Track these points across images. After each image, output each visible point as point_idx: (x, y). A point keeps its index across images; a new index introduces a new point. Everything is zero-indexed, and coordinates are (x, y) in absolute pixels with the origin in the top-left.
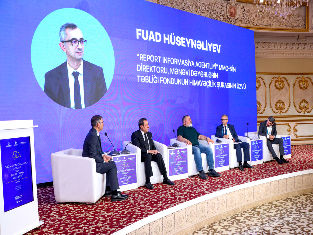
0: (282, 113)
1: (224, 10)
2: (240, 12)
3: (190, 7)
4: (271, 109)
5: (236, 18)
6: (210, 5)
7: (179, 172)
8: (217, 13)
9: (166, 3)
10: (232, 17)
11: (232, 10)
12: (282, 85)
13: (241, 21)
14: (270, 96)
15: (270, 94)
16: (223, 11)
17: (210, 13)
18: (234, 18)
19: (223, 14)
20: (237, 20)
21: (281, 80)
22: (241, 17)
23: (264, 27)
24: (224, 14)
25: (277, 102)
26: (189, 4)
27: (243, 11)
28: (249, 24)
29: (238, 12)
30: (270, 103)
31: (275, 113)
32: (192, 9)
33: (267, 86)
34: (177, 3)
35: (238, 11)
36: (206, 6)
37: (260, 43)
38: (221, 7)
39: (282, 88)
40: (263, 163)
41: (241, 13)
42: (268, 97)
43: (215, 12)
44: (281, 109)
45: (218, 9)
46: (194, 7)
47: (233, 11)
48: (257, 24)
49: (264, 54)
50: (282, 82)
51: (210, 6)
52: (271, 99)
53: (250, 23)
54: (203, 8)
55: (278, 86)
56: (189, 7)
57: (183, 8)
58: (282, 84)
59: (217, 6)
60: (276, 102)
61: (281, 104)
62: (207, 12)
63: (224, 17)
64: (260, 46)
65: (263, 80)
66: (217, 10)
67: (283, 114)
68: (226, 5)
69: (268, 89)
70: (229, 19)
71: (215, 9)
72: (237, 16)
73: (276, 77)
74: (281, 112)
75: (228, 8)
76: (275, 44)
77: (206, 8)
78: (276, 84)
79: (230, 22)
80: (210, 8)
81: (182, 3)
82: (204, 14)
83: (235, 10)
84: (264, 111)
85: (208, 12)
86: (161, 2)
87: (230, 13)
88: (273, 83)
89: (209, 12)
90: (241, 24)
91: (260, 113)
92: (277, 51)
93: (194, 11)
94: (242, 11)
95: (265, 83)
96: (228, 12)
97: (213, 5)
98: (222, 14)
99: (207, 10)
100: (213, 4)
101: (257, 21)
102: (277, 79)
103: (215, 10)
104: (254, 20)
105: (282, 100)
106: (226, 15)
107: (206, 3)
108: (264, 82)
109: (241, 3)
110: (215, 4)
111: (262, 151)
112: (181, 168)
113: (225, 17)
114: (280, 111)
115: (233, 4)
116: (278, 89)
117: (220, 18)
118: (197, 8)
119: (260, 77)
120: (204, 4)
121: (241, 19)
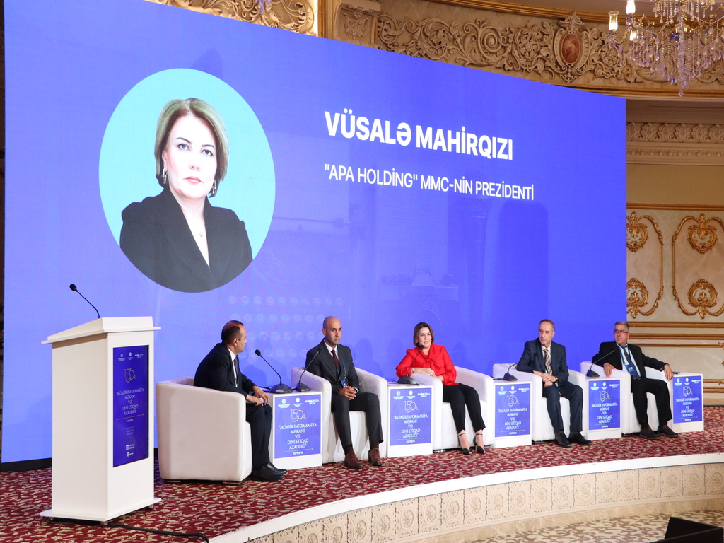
0: (707, 314)
1: (547, 46)
2: (591, 47)
3: (459, 40)
4: (677, 302)
5: (579, 66)
6: (511, 33)
7: (412, 439)
8: (527, 53)
9: (397, 32)
10: (567, 64)
11: (570, 44)
12: (708, 239)
13: (593, 71)
14: (674, 268)
15: (674, 263)
16: (544, 49)
17: (511, 53)
18: (575, 65)
19: (544, 54)
20: (582, 69)
21: (708, 224)
22: (593, 61)
23: (657, 86)
24: (548, 55)
25: (693, 286)
26: (455, 32)
27: (601, 46)
28: (614, 80)
29: (585, 50)
30: (673, 287)
31: (688, 315)
32: (463, 44)
33: (667, 240)
34: (425, 30)
35: (585, 46)
36: (501, 37)
37: (650, 125)
38: (540, 36)
39: (710, 248)
40: (620, 436)
41: (593, 52)
42: (667, 270)
43: (523, 50)
44: (704, 304)
45: (533, 42)
46: (468, 39)
47: (571, 48)
48: (637, 80)
49: (661, 154)
50: (712, 229)
51: (510, 35)
52: (677, 276)
53: (619, 76)
54: (492, 41)
55: (699, 242)
56: (455, 39)
57: (440, 43)
58: (709, 235)
59: (530, 33)
60: (690, 285)
61: (706, 291)
62: (503, 50)
63: (548, 63)
64: (649, 133)
65: (654, 225)
66: (529, 46)
67: (709, 319)
68: (554, 32)
69: (667, 248)
70: (561, 67)
71: (523, 43)
72: (581, 60)
73: (693, 218)
74: (705, 312)
75: (558, 38)
76: (691, 126)
77: (501, 40)
78: (690, 235)
79: (563, 75)
80: (511, 42)
81: (438, 32)
82: (494, 55)
83: (576, 44)
84: (655, 307)
85: (505, 52)
86: (385, 30)
87: (563, 51)
88: (684, 234)
89: (508, 50)
90: (593, 79)
91: (644, 314)
92: (699, 145)
93: (468, 49)
94: (596, 45)
95: (659, 234)
96: (557, 50)
97: (519, 34)
98: (541, 56)
99: (502, 46)
100: (518, 29)
101: (636, 71)
102: (694, 223)
103: (524, 46)
104: (629, 68)
105: (710, 280)
106: (552, 57)
107: (500, 29)
108: (658, 230)
109: (595, 25)
110: (525, 30)
111: (618, 408)
112: (417, 431)
113: (550, 62)
114: (700, 308)
115: (572, 27)
116: (698, 250)
117: (537, 65)
118: (477, 42)
119: (647, 218)
120: (495, 30)
121: (593, 67)
